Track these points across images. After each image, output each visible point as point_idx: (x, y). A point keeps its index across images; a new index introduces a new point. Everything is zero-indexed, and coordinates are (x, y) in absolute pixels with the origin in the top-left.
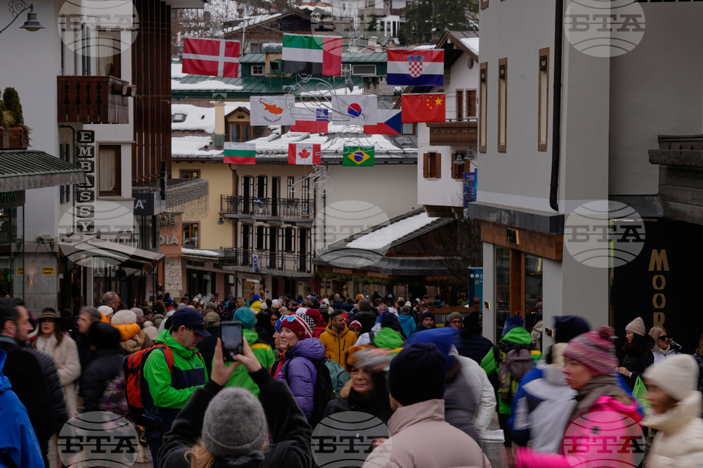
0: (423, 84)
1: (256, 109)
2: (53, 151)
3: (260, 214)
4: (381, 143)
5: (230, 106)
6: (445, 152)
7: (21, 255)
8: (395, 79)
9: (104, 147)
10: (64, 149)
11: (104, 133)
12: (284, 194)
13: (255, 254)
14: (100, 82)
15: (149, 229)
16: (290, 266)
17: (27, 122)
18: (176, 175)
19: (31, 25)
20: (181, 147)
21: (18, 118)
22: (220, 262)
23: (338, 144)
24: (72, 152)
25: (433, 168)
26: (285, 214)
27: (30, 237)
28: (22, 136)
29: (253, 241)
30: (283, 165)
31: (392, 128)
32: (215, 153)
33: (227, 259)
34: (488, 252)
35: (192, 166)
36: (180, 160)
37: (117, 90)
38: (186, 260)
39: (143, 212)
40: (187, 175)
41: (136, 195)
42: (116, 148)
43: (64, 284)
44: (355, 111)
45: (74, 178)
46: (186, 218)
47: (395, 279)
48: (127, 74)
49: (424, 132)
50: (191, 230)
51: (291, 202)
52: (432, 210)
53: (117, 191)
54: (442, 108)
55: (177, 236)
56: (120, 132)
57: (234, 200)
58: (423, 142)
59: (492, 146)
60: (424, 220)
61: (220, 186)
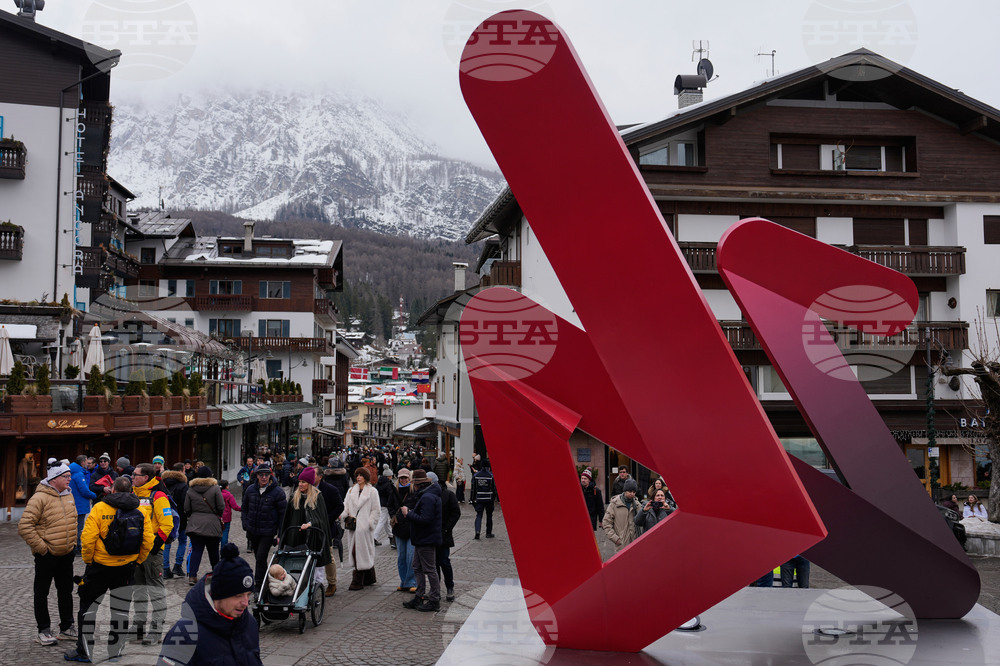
0: (424, 381)
1: (374, 389)
2: (311, 402)
3: (376, 420)
4: (412, 399)
5: (367, 387)
6: (431, 401)
7: (300, 433)
8: (414, 380)
9: (326, 400)
10: (314, 401)
11: (326, 396)
12: (383, 413)
13: (374, 432)
14: (325, 381)
15: (340, 424)
16: (385, 436)
17: (303, 393)
18: (350, 408)
19: (305, 365)
20: (351, 399)
21: (300, 392)
22: (364, 434)
23: (399, 399)
24: (316, 402)
25: (428, 406)
26: (383, 420)
27: (303, 428)
28: (301, 398)
29: (373, 428)
30: (382, 405)
31: (415, 394)
32: (362, 401)
33: (366, 433)
34: (440, 433)
35: (355, 405)
36: (351, 403)
37: (330, 384)
38: (353, 433)
39: (339, 420)
40: (354, 408)
41: (336, 415)
42: (330, 401)
43: (313, 442)
44: (403, 389)
45: (317, 410)
46: (353, 421)
47: (416, 440)
48: (334, 379)
49: (425, 395)
50: (355, 424)
51: (385, 416)
52: (428, 419)
53: (330, 414)
54: (430, 389)
55: (350, 426)
56: (331, 396)
57: (368, 415)
58: (425, 398)
59: (441, 402)
60: (425, 421)
61: (363, 411)
